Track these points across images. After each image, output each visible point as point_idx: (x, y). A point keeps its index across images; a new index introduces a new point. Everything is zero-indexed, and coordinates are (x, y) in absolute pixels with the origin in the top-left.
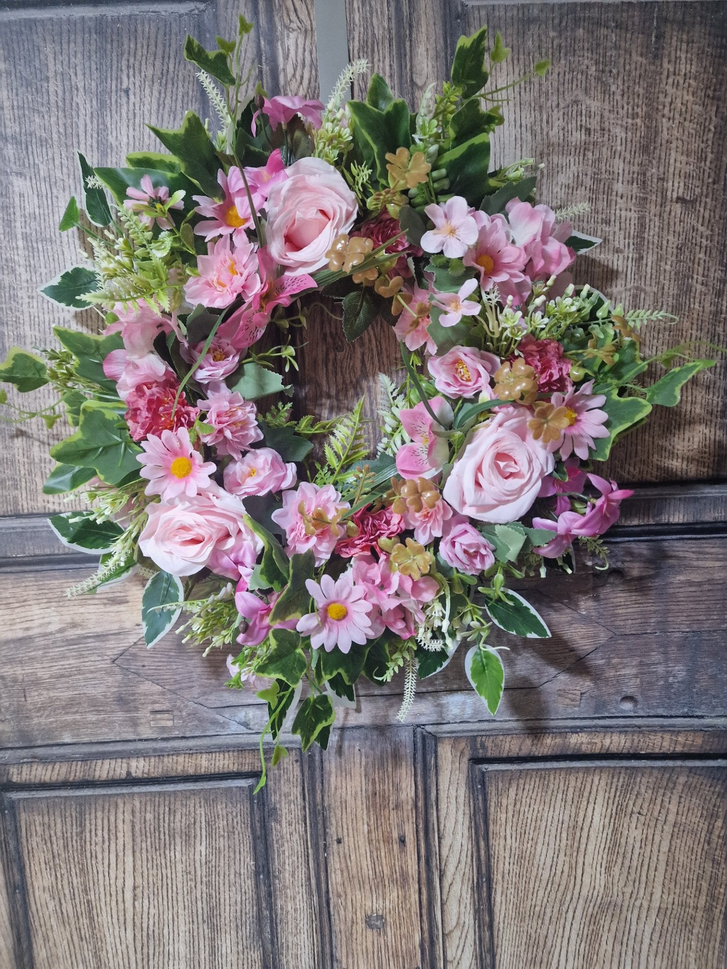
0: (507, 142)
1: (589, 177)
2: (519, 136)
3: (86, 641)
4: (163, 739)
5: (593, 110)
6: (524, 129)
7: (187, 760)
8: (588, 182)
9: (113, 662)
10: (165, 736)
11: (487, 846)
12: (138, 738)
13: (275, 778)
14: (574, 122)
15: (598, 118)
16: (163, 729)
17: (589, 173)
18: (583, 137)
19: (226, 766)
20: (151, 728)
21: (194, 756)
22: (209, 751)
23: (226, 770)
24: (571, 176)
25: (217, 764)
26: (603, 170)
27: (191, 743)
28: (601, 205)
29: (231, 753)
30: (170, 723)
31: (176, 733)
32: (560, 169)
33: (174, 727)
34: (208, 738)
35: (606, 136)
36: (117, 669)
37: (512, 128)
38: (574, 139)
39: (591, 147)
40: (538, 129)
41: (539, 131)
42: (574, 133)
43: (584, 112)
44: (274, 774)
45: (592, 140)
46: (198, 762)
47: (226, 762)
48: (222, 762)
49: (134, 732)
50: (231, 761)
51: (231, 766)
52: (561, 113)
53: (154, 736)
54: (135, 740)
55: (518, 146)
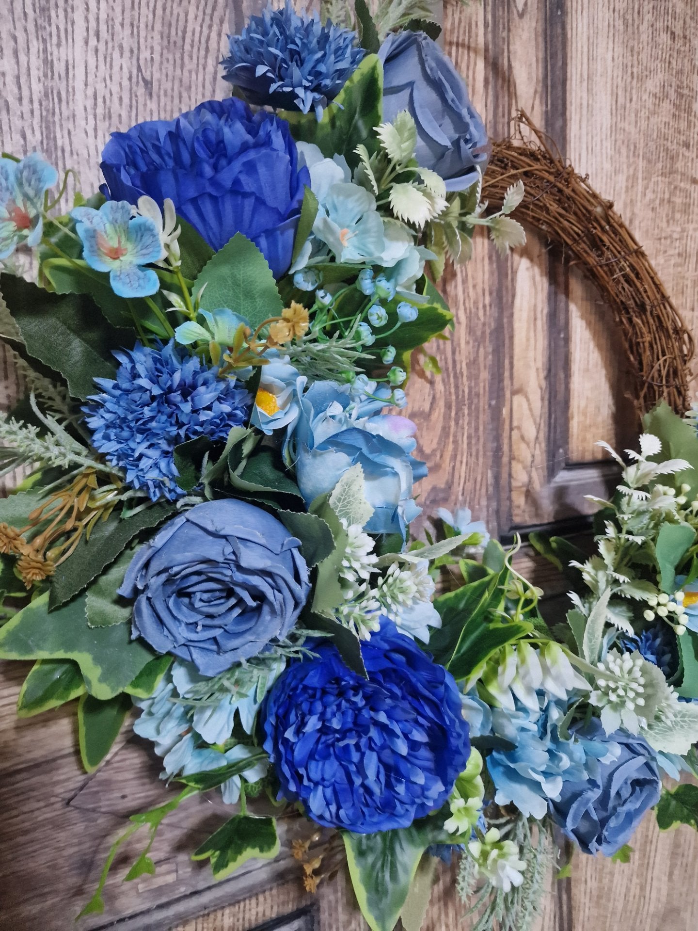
0: (600, 26)
1: (673, 89)
2: (612, 23)
3: (12, 779)
4: (161, 907)
5: (678, 11)
6: (616, 14)
7: (200, 927)
8: (673, 95)
9: (68, 804)
10: (164, 900)
11: (569, 898)
12: (117, 918)
13: (330, 908)
14: (662, 20)
15: (682, 22)
16: (160, 890)
17: (673, 84)
18: (669, 42)
19: (260, 915)
20: (139, 895)
21: (212, 916)
22: (234, 901)
23: (260, 921)
24: (658, 84)
25: (247, 916)
26: (685, 84)
27: (205, 898)
28: (683, 125)
29: (267, 893)
30: (171, 878)
31: (183, 890)
32: (648, 73)
33: (179, 882)
34: (232, 883)
35: (688, 45)
36: (74, 815)
37: (606, 9)
38: (661, 42)
39: (675, 55)
40: (629, 17)
41: (630, 21)
42: (661, 33)
43: (670, 11)
44: (330, 902)
45: (676, 48)
46: (218, 923)
47: (260, 909)
48: (254, 912)
49: (111, 911)
50: (268, 905)
51: (268, 913)
52: (651, 6)
53: (144, 907)
54: (112, 924)
55: (611, 34)
